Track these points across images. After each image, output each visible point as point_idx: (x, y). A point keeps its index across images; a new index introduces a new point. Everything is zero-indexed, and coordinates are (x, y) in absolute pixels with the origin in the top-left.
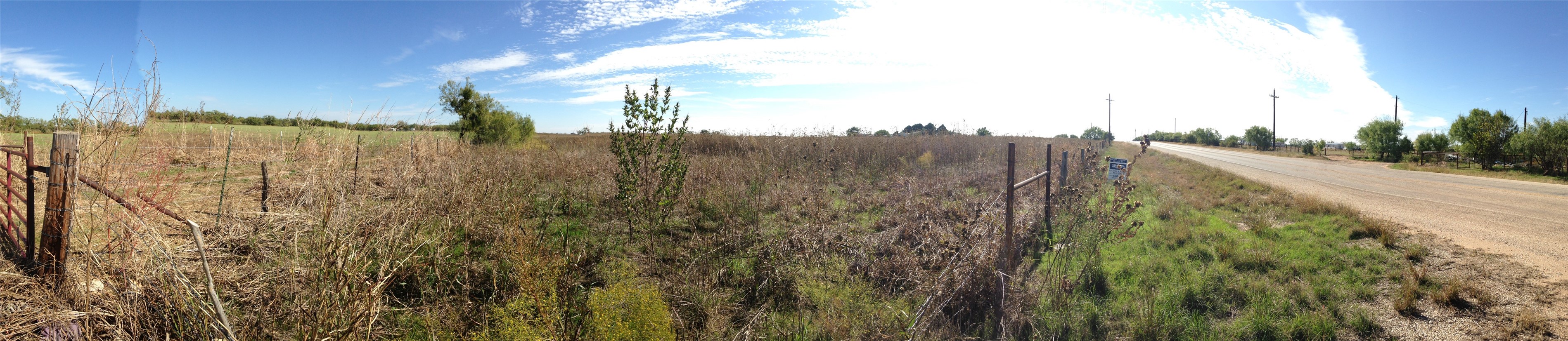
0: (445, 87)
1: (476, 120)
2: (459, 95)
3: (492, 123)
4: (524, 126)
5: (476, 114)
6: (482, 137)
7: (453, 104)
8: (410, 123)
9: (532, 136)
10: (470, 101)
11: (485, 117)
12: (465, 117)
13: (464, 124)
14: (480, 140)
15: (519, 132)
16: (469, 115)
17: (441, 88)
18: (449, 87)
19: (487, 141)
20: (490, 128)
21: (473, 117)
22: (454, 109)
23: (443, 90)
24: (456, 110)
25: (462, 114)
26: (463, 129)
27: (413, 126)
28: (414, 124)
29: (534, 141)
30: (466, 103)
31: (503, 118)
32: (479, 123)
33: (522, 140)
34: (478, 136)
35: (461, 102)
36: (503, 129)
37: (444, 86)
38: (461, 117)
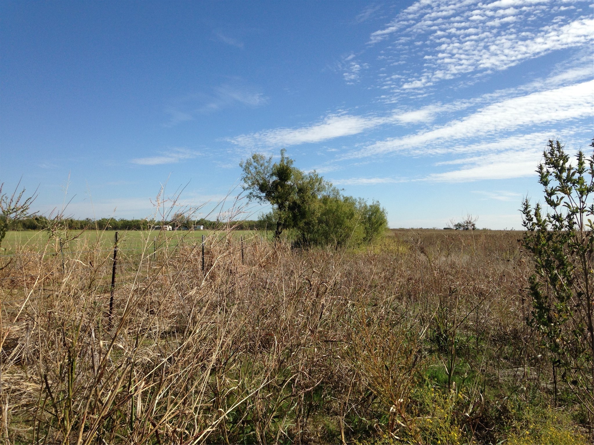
0: (249, 164)
1: (299, 211)
2: (272, 175)
3: (323, 214)
4: (370, 219)
5: (298, 202)
6: (308, 236)
7: (262, 188)
8: (196, 218)
9: (384, 233)
10: (289, 183)
11: (312, 206)
12: (281, 207)
13: (280, 218)
14: (305, 240)
15: (362, 228)
16: (287, 203)
17: (244, 165)
18: (255, 164)
19: (316, 242)
20: (320, 221)
21: (294, 206)
22: (264, 194)
23: (246, 169)
24: (269, 197)
25: (277, 203)
26: (279, 224)
27: (200, 222)
28: (202, 220)
29: (387, 241)
30: (283, 186)
31: (338, 207)
32: (303, 214)
33: (368, 240)
34: (304, 235)
35: (275, 185)
36: (339, 223)
37: (247, 163)
38: (276, 206)
